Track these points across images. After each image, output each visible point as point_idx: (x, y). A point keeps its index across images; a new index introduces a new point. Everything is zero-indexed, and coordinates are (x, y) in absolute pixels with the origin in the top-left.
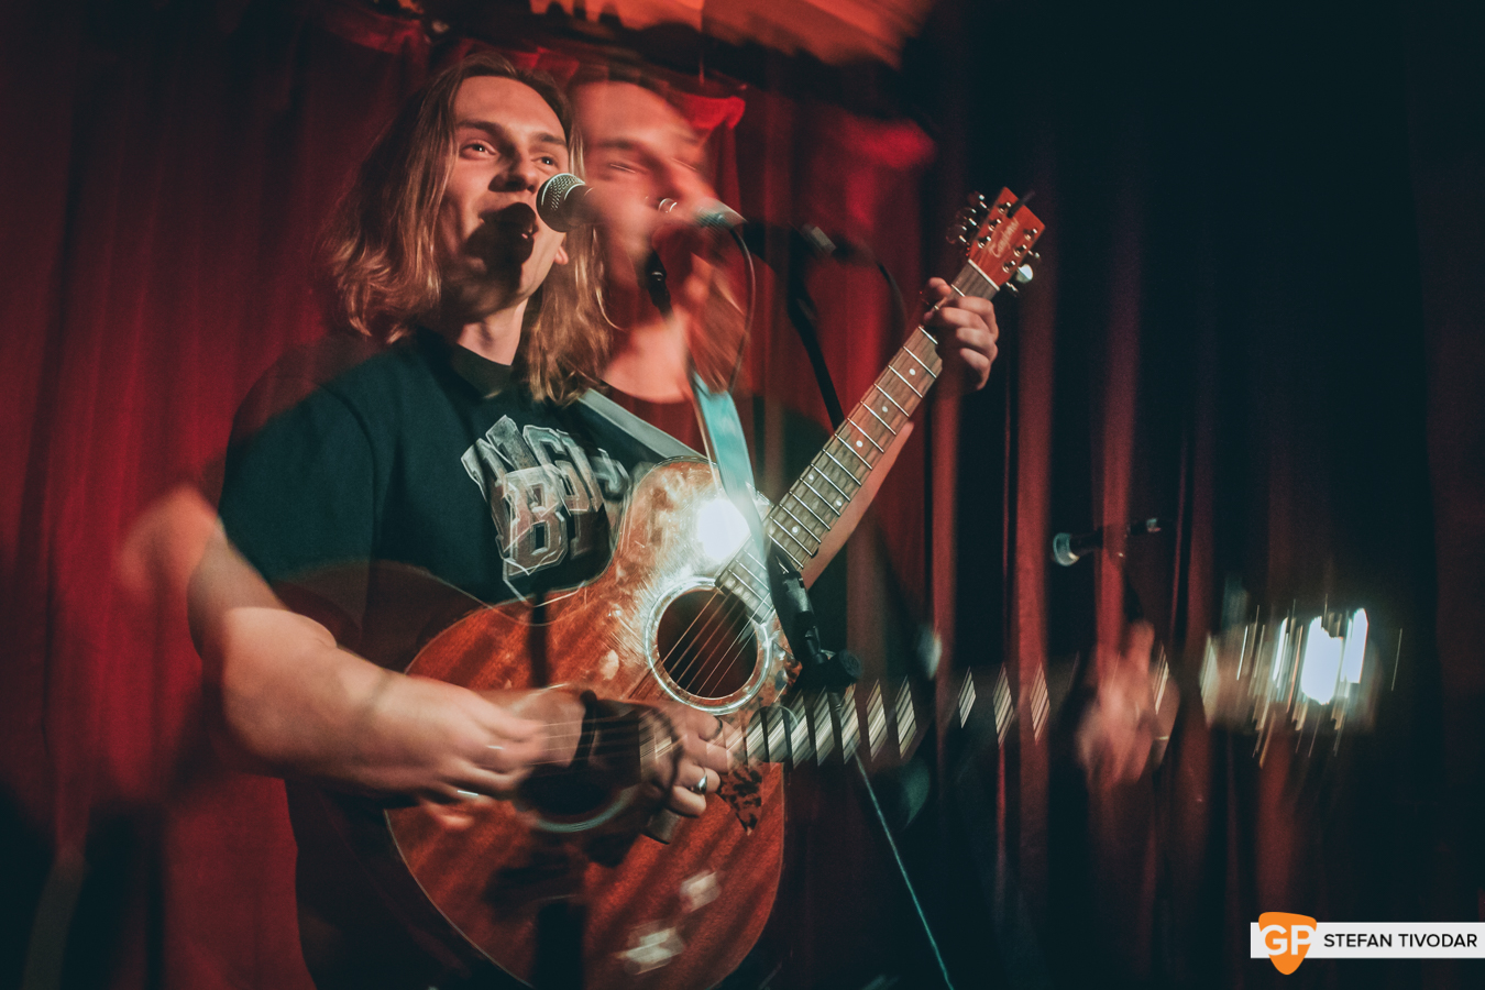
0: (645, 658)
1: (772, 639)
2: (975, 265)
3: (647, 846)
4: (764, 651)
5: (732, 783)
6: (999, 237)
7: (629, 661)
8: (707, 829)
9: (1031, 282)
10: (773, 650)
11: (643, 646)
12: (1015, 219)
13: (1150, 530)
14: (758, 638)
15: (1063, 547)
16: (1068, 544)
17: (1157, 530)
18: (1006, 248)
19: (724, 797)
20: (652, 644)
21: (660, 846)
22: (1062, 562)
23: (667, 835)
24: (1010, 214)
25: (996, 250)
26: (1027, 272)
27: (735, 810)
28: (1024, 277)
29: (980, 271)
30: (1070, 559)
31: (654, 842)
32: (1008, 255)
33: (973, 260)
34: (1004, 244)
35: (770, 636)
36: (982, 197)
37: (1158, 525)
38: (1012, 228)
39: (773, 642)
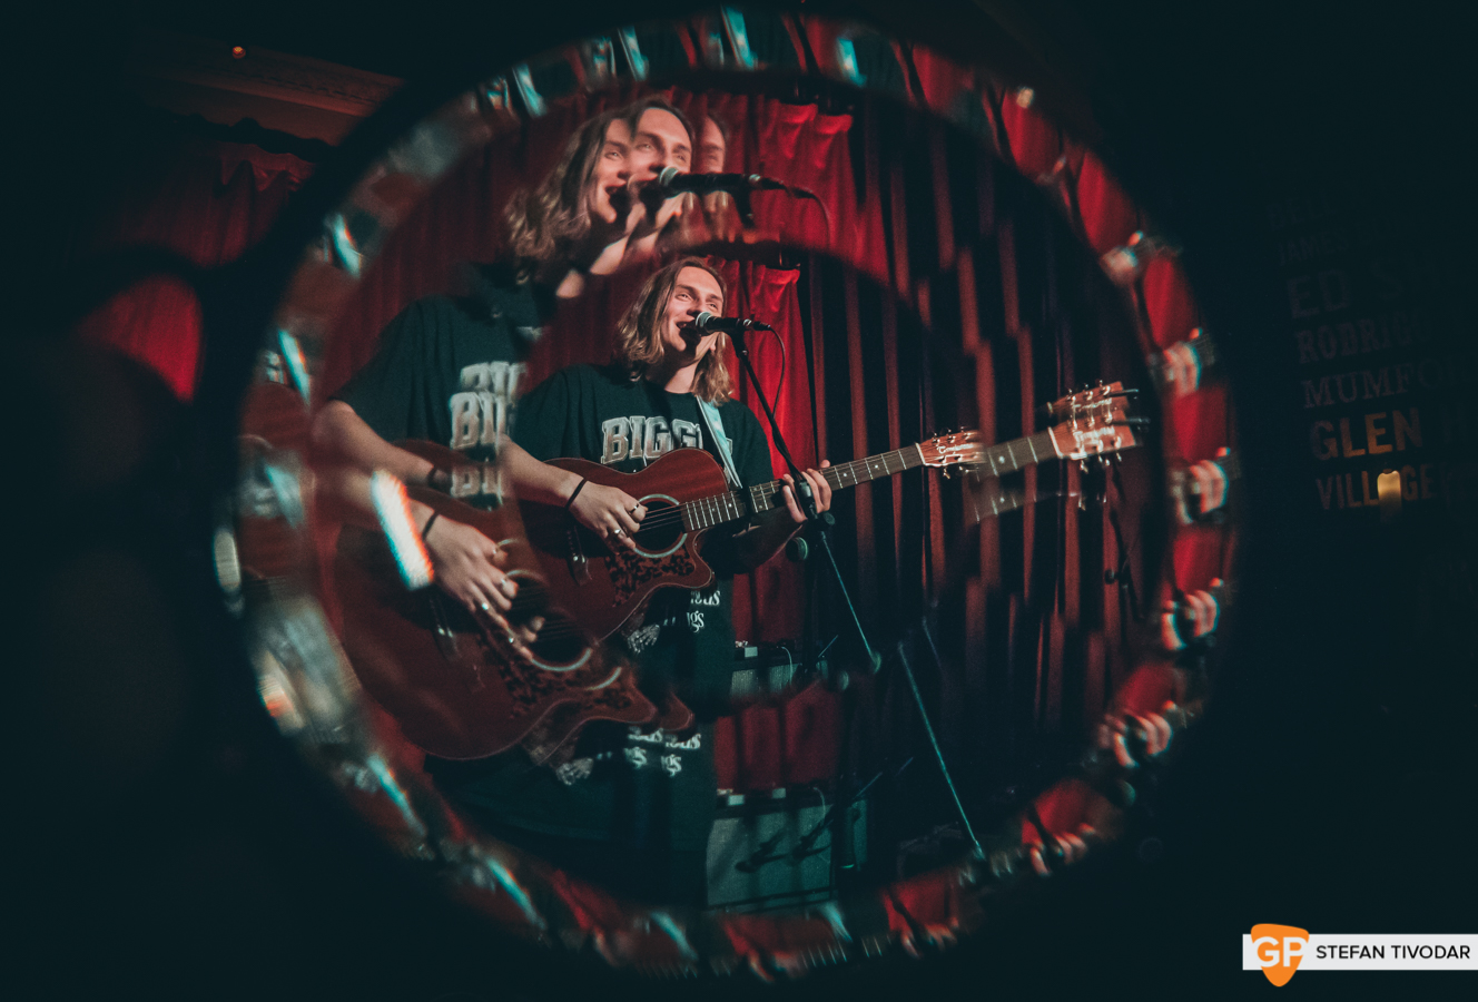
14: (681, 537)
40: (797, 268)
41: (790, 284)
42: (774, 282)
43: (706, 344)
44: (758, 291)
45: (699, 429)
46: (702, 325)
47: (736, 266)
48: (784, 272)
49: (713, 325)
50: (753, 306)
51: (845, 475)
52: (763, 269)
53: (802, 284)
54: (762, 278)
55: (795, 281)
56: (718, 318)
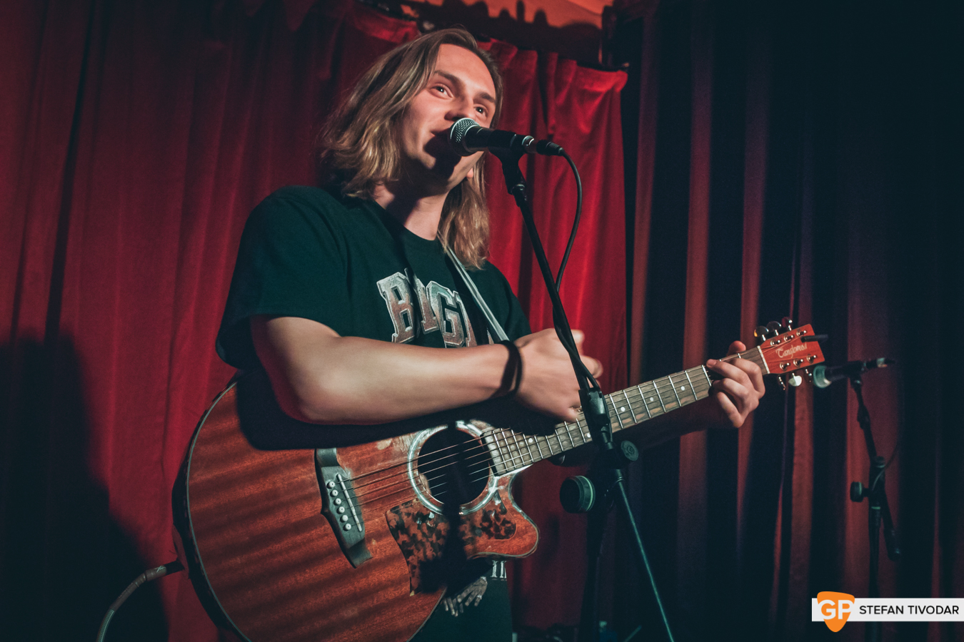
0: (409, 451)
1: (497, 489)
2: (760, 351)
3: (341, 561)
4: (488, 493)
5: (418, 558)
6: (787, 348)
7: (398, 446)
8: (385, 575)
10: (494, 495)
11: (412, 443)
12: (806, 344)
13: (879, 366)
14: (489, 483)
15: (820, 375)
16: (823, 373)
17: (884, 366)
18: (789, 356)
19: (408, 563)
20: (418, 445)
21: (349, 566)
22: (819, 385)
23: (357, 562)
24: (803, 340)
25: (781, 353)
26: (797, 380)
27: (411, 575)
28: (795, 383)
29: (762, 356)
30: (824, 383)
31: (347, 561)
32: (787, 360)
33: (762, 348)
34: (787, 353)
35: (498, 486)
36: (791, 321)
37: (885, 362)
38: (799, 348)
39: (497, 491)
40: (623, 69)
41: (610, 92)
42: (587, 87)
43: (467, 168)
44: (561, 99)
45: (459, 300)
46: (459, 139)
47: (533, 58)
48: (607, 74)
49: (475, 139)
50: (552, 121)
51: (683, 388)
52: (573, 65)
53: (629, 95)
54: (570, 80)
55: (619, 89)
56: (484, 130)
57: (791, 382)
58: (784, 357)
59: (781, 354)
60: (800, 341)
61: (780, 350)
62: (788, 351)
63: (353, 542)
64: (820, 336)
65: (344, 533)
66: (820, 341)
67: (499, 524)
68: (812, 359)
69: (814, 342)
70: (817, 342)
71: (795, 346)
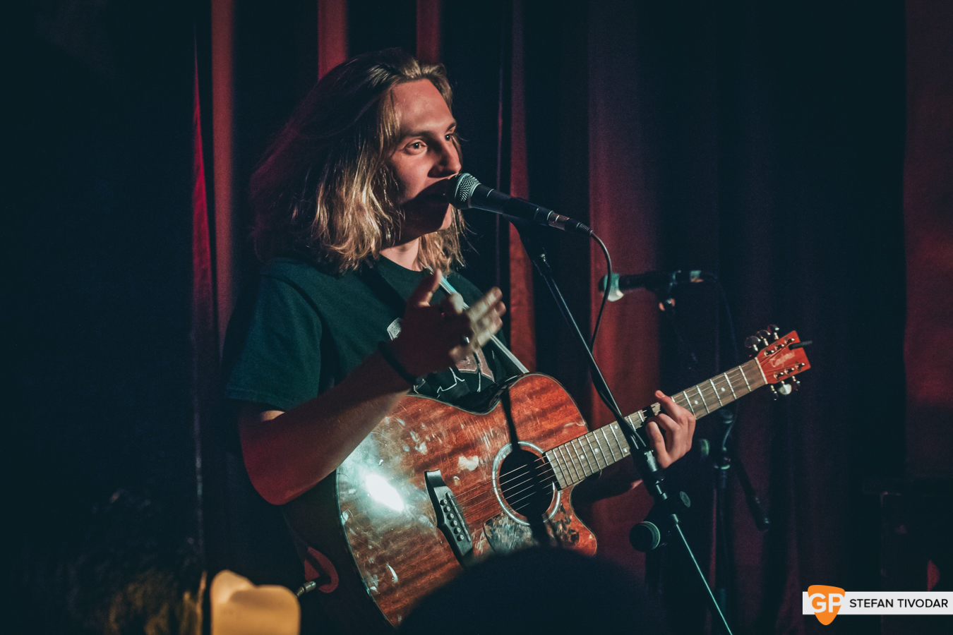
1: (561, 502)
2: (758, 362)
4: (554, 507)
6: (779, 357)
9: (788, 395)
12: (793, 351)
13: (693, 280)
14: (554, 498)
18: (781, 365)
20: (499, 466)
24: (791, 348)
25: (774, 362)
26: (787, 389)
28: (785, 391)
29: (760, 367)
32: (780, 369)
33: (759, 359)
34: (780, 362)
37: (701, 276)
38: (789, 356)
39: (561, 504)
57: (781, 390)
58: (777, 367)
59: (774, 364)
60: (788, 349)
61: (773, 359)
62: (779, 360)
63: (466, 551)
64: (805, 343)
65: (459, 544)
66: (805, 348)
67: (566, 532)
68: (800, 366)
69: (799, 349)
70: (802, 348)
71: (784, 354)
